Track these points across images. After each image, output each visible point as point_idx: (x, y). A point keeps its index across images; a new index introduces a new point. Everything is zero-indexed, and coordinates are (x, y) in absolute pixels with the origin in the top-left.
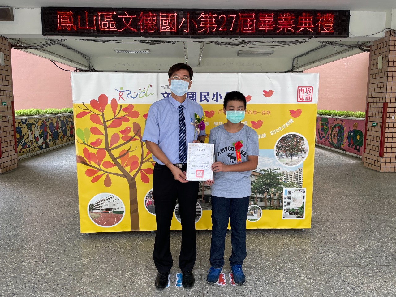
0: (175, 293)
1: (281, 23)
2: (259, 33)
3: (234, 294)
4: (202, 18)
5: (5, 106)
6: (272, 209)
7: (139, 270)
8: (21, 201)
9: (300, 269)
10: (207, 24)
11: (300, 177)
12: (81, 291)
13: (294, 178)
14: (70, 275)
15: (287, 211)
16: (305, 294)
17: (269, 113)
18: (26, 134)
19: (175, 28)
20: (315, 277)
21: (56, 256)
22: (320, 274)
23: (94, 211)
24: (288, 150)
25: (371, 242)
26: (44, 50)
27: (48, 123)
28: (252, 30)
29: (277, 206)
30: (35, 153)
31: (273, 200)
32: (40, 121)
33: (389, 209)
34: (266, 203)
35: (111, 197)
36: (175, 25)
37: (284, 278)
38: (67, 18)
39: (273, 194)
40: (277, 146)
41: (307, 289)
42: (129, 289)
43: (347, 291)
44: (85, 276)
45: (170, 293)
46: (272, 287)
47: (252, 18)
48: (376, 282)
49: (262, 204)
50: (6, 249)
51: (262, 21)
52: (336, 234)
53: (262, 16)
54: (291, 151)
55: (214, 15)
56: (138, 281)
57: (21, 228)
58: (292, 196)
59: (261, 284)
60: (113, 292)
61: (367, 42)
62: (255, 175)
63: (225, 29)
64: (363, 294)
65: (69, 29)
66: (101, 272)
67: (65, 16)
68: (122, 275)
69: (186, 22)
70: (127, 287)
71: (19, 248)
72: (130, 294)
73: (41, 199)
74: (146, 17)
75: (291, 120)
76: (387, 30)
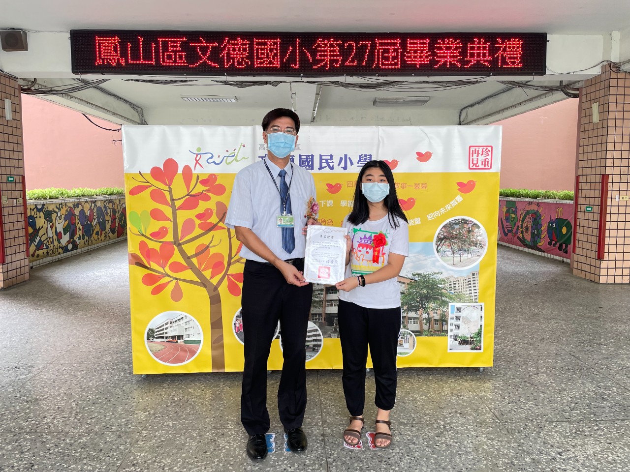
0: (283, 461)
1: (441, 53)
2: (407, 69)
3: (376, 462)
4: (319, 46)
5: (11, 182)
6: (431, 335)
7: (225, 428)
8: (37, 328)
9: (476, 426)
10: (326, 56)
11: (475, 285)
12: (137, 460)
13: (465, 287)
14: (120, 436)
15: (455, 340)
16: (485, 462)
17: (424, 186)
18: (42, 227)
19: (277, 62)
20: (501, 437)
21: (96, 408)
22: (509, 433)
23: (155, 340)
24: (455, 243)
25: (587, 386)
26: (72, 97)
27: (77, 212)
28: (396, 64)
29: (438, 331)
30: (57, 257)
31: (433, 321)
32: (64, 207)
33: (613, 338)
34: (421, 326)
35: (182, 318)
36: (277, 57)
37: (451, 439)
38: (111, 46)
39: (432, 312)
40: (438, 236)
41: (488, 455)
42: (212, 455)
43: (550, 457)
44: (143, 438)
45: (275, 461)
46: (433, 452)
47: (396, 46)
48: (596, 444)
49: (416, 327)
50: (17, 399)
51: (412, 50)
52: (532, 375)
53: (411, 43)
54: (460, 244)
55: (338, 41)
56: (226, 444)
57: (39, 369)
58: (462, 314)
59: (417, 448)
60: (187, 461)
61: (575, 82)
62: (404, 283)
63: (354, 62)
64: (574, 461)
65: (113, 63)
66: (167, 431)
67: (108, 43)
68: (200, 436)
69: (294, 52)
70: (208, 453)
71: (38, 397)
72: (214, 463)
73: (68, 325)
74: (233, 44)
75: (459, 198)
76: (605, 63)
